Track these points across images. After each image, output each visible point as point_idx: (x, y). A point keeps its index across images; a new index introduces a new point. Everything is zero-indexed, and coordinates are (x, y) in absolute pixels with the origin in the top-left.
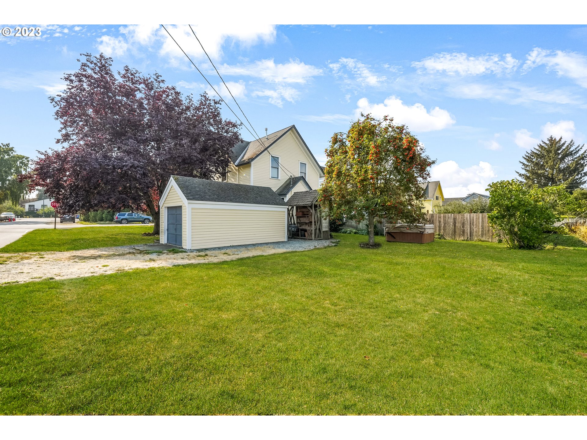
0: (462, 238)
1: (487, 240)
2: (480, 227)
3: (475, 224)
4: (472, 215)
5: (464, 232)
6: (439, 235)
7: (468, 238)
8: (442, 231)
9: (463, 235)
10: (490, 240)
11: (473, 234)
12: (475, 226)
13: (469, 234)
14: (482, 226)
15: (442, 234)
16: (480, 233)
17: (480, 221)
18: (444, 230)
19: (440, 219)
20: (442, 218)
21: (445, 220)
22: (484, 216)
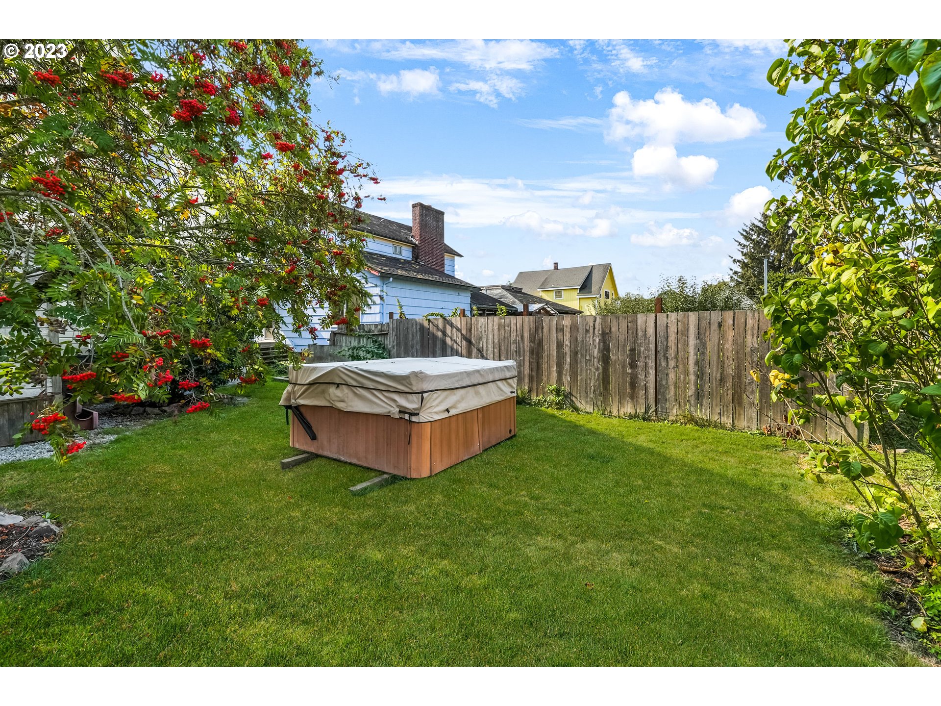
0: (629, 409)
1: (716, 418)
2: (692, 368)
3: (672, 352)
4: (662, 317)
5: (633, 385)
6: (558, 392)
7: (647, 409)
8: (566, 379)
9: (633, 397)
10: (727, 421)
11: (664, 395)
12: (672, 363)
13: (652, 391)
14: (697, 363)
15: (567, 389)
16: (691, 392)
17: (692, 341)
18: (574, 374)
19: (560, 337)
20: (567, 330)
21: (574, 340)
22: (704, 323)
